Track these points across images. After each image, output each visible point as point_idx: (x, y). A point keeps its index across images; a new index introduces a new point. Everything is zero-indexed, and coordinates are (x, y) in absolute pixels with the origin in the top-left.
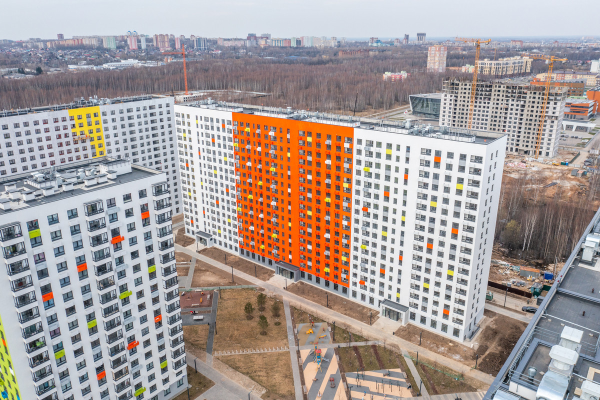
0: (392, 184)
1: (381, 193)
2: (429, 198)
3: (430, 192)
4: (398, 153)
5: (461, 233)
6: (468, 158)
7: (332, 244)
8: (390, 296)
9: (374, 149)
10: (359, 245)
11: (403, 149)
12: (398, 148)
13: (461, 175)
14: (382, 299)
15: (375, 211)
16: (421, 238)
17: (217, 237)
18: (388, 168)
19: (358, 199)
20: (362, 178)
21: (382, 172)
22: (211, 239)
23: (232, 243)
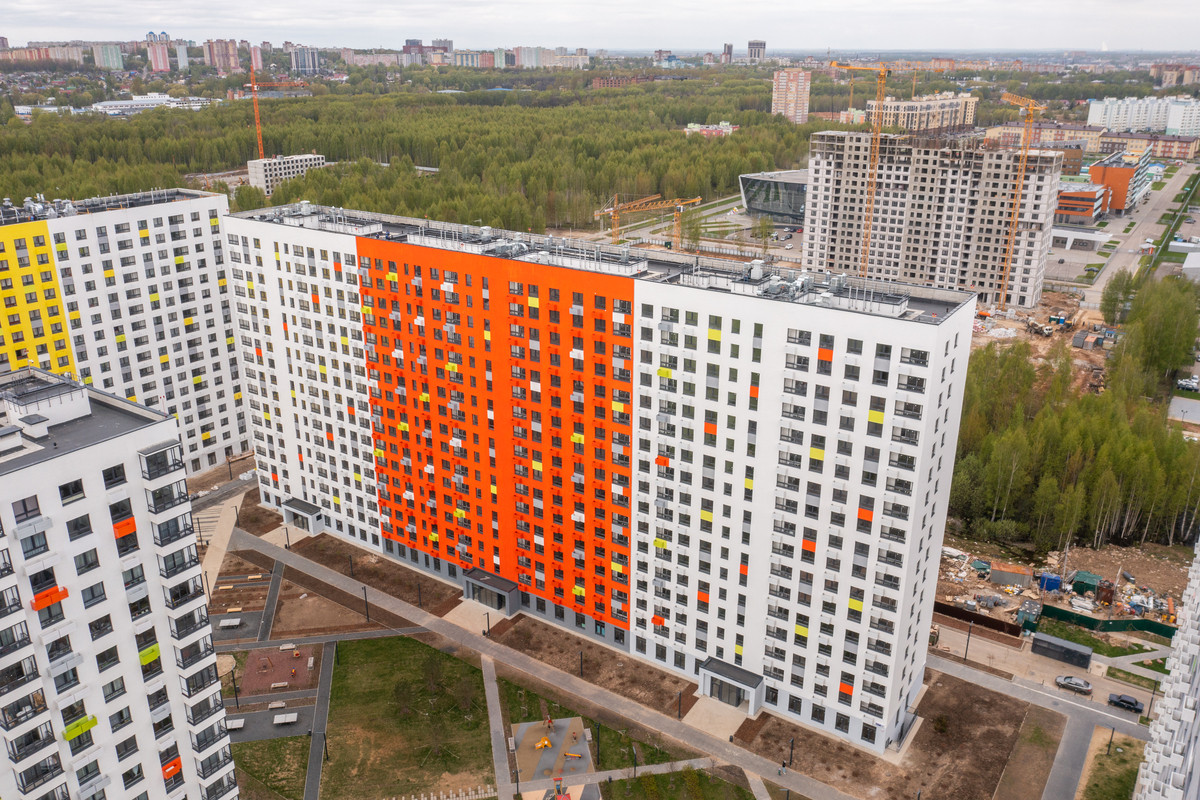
0: (721, 407)
1: (698, 424)
2: (807, 440)
3: (808, 427)
4: (735, 339)
5: (879, 519)
6: (895, 354)
7: (588, 535)
8: (720, 651)
9: (681, 328)
10: (650, 538)
11: (747, 330)
12: (736, 327)
13: (879, 391)
14: (703, 656)
15: (686, 466)
16: (790, 528)
17: (331, 513)
18: (713, 370)
19: (646, 438)
20: (655, 392)
21: (700, 379)
22: (319, 518)
23: (366, 526)
